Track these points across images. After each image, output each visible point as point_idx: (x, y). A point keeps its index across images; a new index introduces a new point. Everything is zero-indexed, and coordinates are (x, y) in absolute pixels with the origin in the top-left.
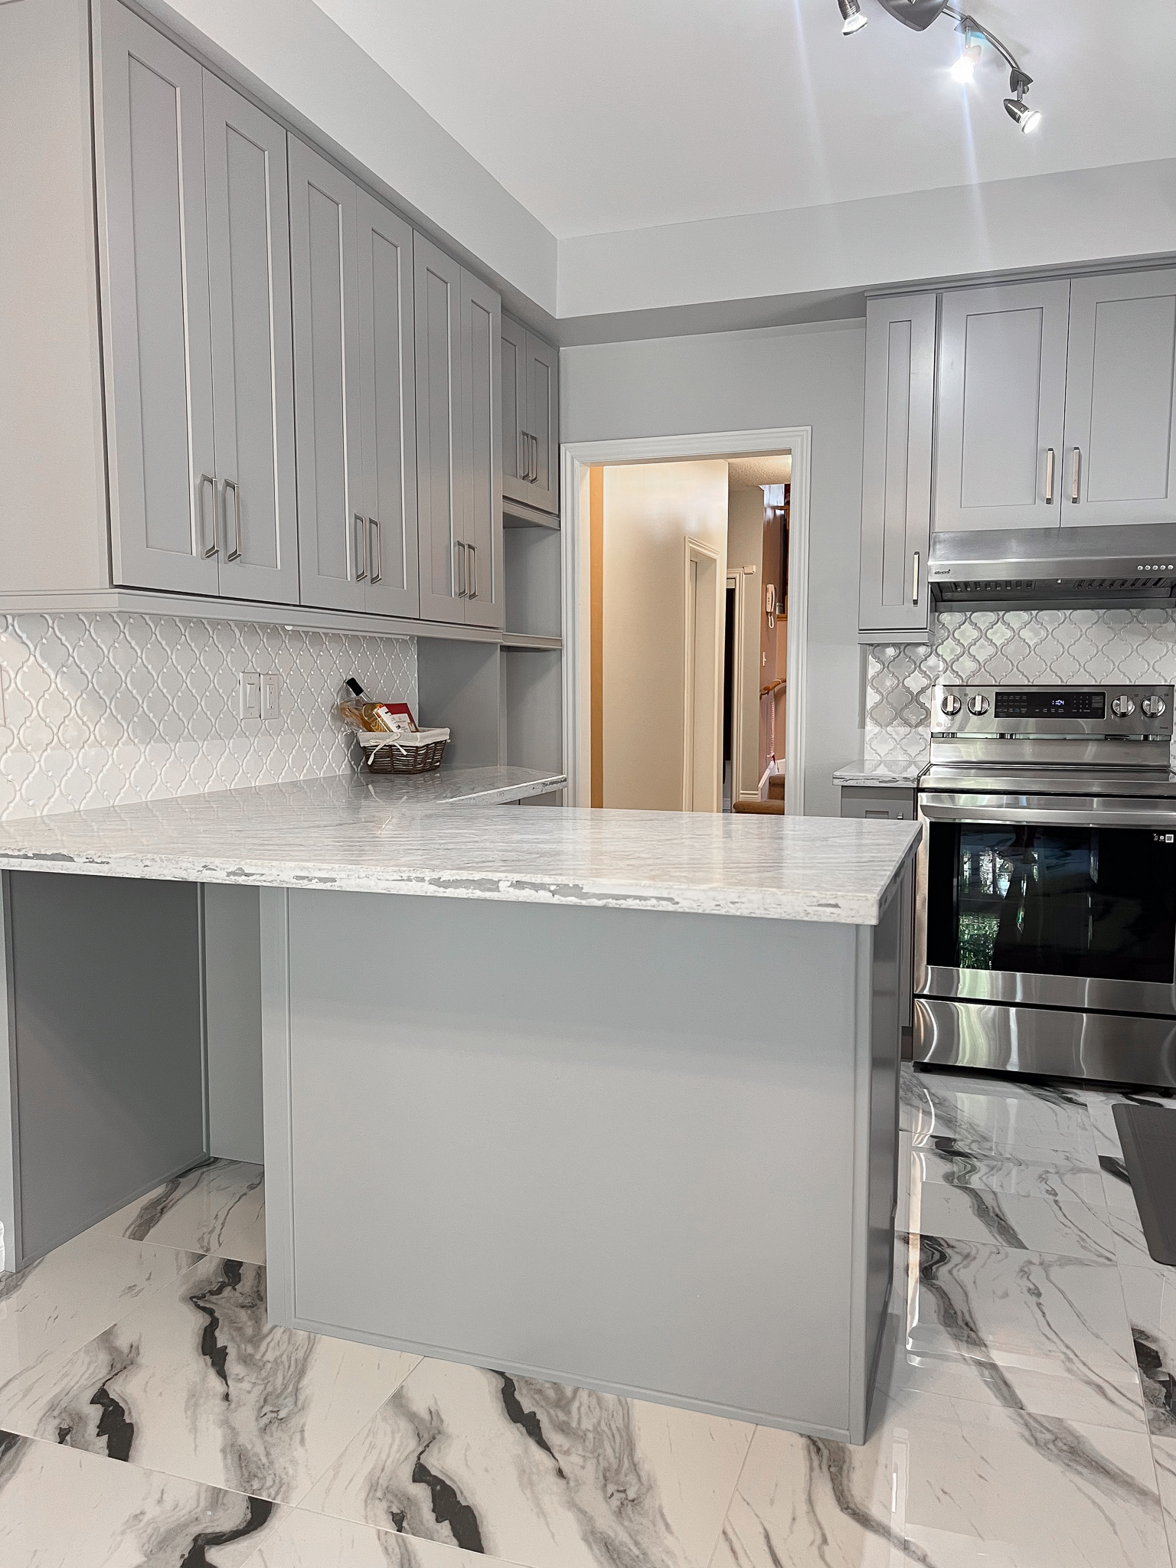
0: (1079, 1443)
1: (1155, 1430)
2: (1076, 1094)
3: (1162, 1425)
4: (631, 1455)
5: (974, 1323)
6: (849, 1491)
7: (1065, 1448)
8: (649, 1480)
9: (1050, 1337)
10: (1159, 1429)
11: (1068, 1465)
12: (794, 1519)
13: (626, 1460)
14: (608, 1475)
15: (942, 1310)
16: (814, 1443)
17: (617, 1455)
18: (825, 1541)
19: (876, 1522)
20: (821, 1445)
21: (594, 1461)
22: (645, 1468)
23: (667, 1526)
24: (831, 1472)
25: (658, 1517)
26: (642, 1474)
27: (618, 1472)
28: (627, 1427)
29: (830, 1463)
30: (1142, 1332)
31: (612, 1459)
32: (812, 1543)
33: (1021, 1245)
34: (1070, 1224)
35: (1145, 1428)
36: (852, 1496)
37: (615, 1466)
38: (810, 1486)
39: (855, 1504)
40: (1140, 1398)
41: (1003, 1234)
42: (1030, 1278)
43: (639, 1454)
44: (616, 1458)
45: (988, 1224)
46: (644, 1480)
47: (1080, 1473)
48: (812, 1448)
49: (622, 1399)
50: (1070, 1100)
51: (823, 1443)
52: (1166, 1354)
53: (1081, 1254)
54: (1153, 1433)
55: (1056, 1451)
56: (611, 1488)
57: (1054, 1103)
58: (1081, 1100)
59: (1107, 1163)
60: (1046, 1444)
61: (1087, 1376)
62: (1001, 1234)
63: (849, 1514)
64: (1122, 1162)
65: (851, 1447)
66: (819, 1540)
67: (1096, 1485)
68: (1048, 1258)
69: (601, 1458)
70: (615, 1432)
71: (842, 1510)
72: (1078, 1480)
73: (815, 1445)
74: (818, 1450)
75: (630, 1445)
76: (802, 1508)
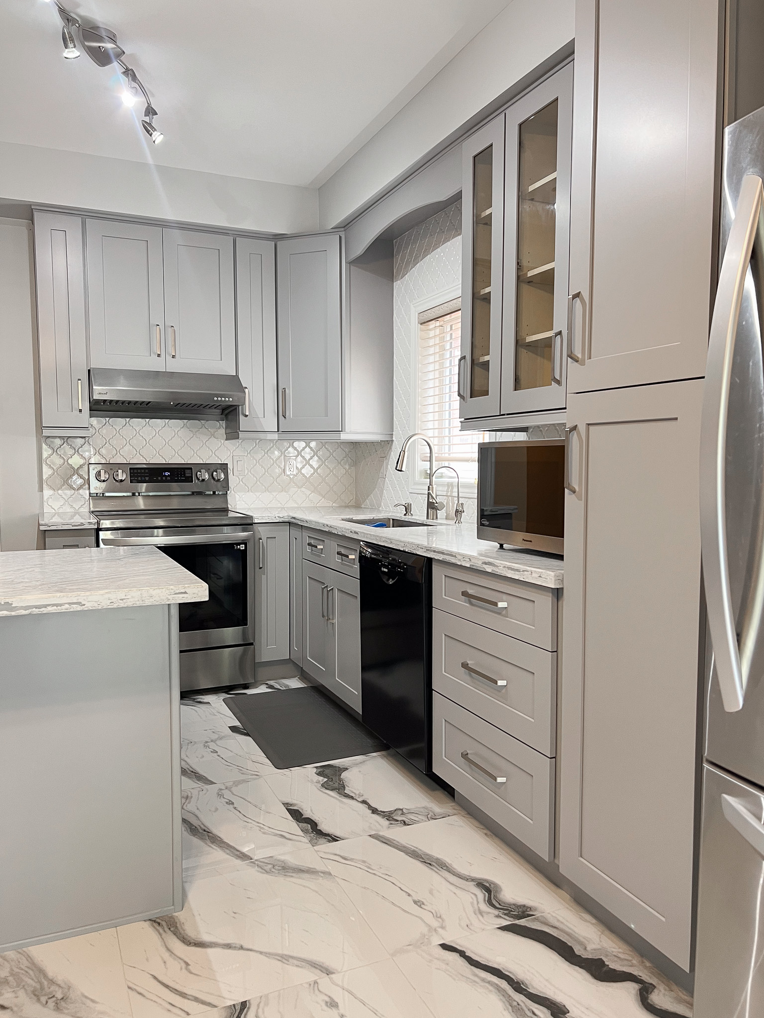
0: (285, 864)
1: (314, 844)
2: (201, 698)
3: (316, 841)
4: (45, 976)
5: (208, 829)
6: (187, 935)
7: (280, 868)
8: (65, 984)
9: (248, 821)
10: (316, 843)
11: (285, 875)
12: (165, 962)
13: (43, 980)
14: (37, 993)
15: (188, 828)
16: (155, 921)
17: (36, 980)
18: (187, 964)
19: (208, 942)
20: (158, 920)
21: (23, 990)
22: (60, 979)
23: (93, 1001)
24: (172, 931)
25: (84, 999)
26: (59, 982)
27: (42, 988)
28: (33, 964)
29: (169, 927)
30: (287, 804)
31: (34, 984)
32: (181, 969)
33: (213, 783)
34: (231, 765)
35: (310, 845)
36: (190, 937)
37: (38, 987)
38: (165, 943)
39: (193, 940)
40: (301, 833)
41: (200, 780)
42: (224, 796)
43: (50, 974)
44: (36, 982)
45: (190, 778)
46: (63, 985)
47: (292, 876)
48: (155, 924)
49: (19, 950)
50: (200, 702)
51: (160, 919)
52: (302, 809)
53: (243, 777)
54: (313, 846)
55: (277, 872)
56: (43, 999)
57: (192, 706)
58: (205, 701)
59: (234, 729)
60: (270, 870)
61: (274, 833)
62: (198, 780)
63: (193, 946)
64: (241, 726)
65: (176, 914)
66: (184, 965)
67: (300, 878)
68: (229, 784)
69: (26, 987)
70: (27, 969)
71: (188, 945)
72: (291, 879)
73: (155, 922)
74: (159, 924)
75: (41, 972)
76: (166, 955)
